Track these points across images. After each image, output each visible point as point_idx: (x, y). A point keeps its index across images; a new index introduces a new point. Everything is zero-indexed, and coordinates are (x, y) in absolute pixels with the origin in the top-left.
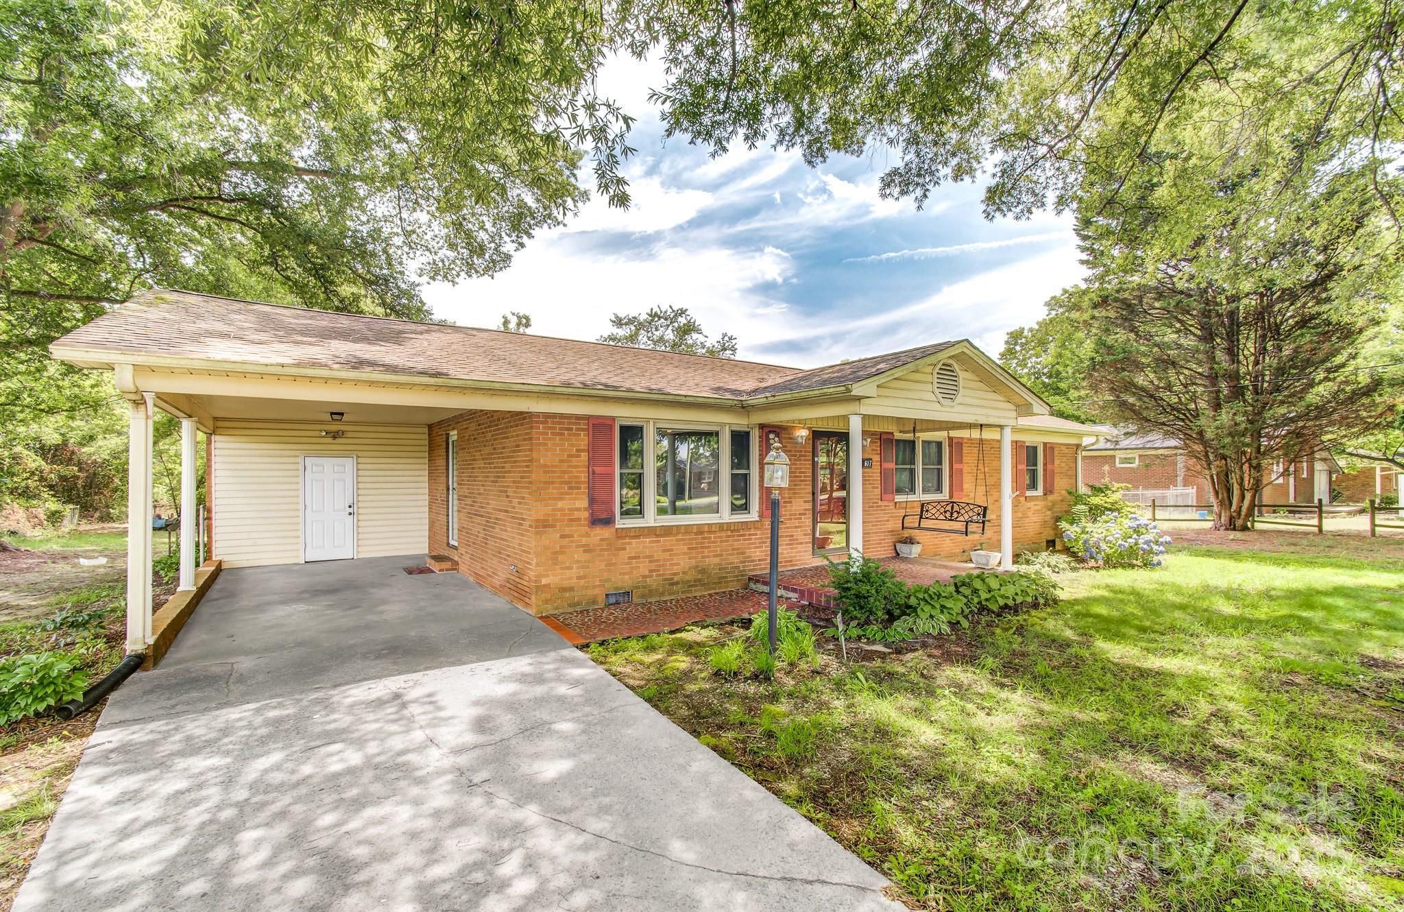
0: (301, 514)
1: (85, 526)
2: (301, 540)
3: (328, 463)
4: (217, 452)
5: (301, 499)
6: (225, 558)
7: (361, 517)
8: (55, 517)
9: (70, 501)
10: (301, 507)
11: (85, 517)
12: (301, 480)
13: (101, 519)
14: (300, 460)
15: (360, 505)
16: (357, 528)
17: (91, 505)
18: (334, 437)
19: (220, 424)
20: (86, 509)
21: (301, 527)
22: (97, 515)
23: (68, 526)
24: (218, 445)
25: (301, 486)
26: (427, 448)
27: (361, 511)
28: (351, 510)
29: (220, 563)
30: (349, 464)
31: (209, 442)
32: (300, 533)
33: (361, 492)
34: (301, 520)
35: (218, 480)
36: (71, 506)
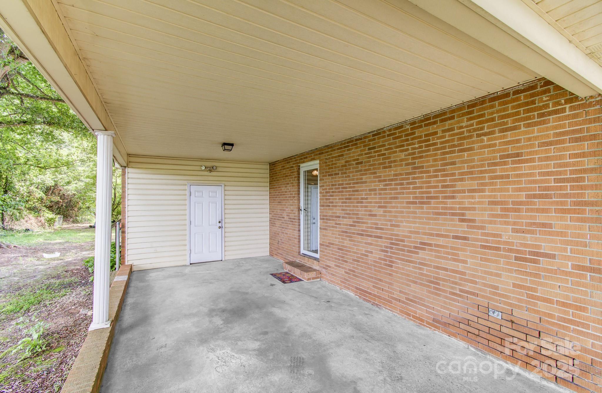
0: (187, 227)
1: (65, 225)
2: (187, 248)
3: (206, 191)
4: (130, 181)
5: (187, 217)
6: (135, 263)
7: (227, 230)
8: (51, 221)
9: (59, 214)
10: (187, 222)
11: (66, 221)
12: (187, 202)
13: (73, 222)
14: (186, 187)
15: (227, 221)
16: (223, 237)
17: (69, 216)
18: (211, 171)
19: (132, 159)
20: (66, 217)
21: (187, 237)
22: (71, 220)
23: (57, 225)
24: (130, 175)
25: (187, 207)
26: (268, 180)
27: (227, 225)
28: (220, 225)
29: (131, 266)
30: (219, 190)
31: (124, 174)
32: (187, 242)
33: (227, 211)
34: (187, 232)
35: (130, 203)
36: (59, 216)
